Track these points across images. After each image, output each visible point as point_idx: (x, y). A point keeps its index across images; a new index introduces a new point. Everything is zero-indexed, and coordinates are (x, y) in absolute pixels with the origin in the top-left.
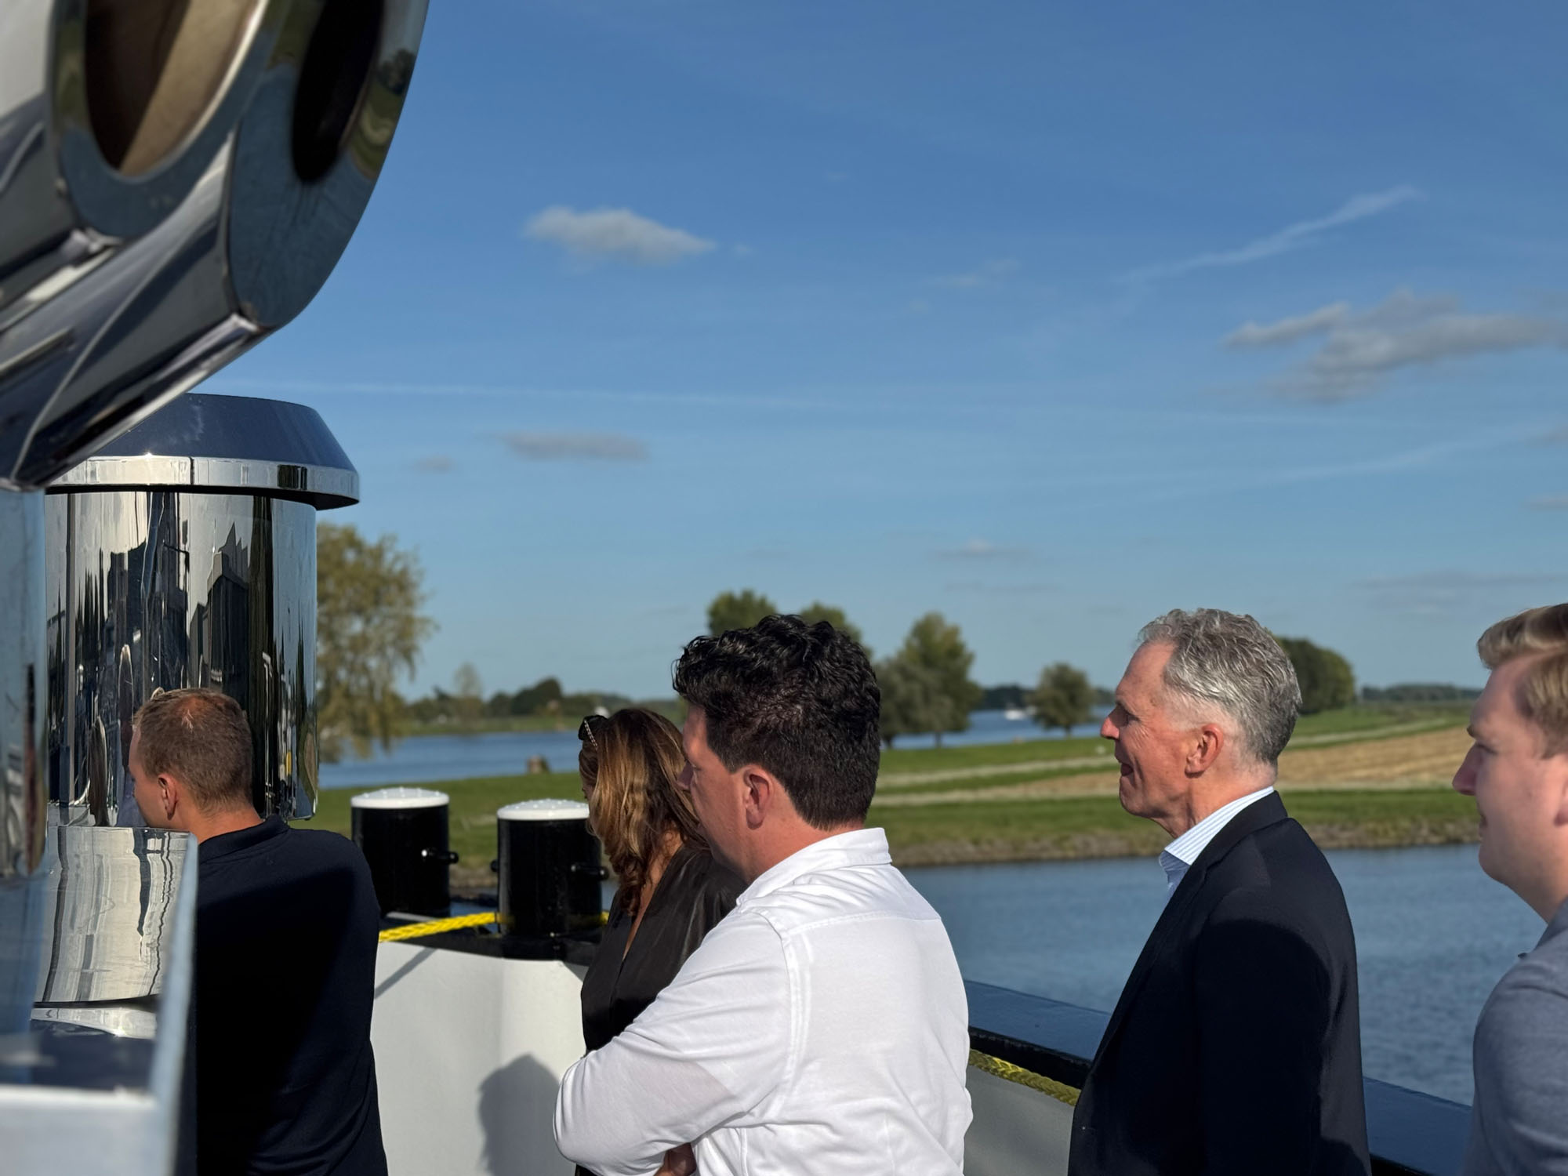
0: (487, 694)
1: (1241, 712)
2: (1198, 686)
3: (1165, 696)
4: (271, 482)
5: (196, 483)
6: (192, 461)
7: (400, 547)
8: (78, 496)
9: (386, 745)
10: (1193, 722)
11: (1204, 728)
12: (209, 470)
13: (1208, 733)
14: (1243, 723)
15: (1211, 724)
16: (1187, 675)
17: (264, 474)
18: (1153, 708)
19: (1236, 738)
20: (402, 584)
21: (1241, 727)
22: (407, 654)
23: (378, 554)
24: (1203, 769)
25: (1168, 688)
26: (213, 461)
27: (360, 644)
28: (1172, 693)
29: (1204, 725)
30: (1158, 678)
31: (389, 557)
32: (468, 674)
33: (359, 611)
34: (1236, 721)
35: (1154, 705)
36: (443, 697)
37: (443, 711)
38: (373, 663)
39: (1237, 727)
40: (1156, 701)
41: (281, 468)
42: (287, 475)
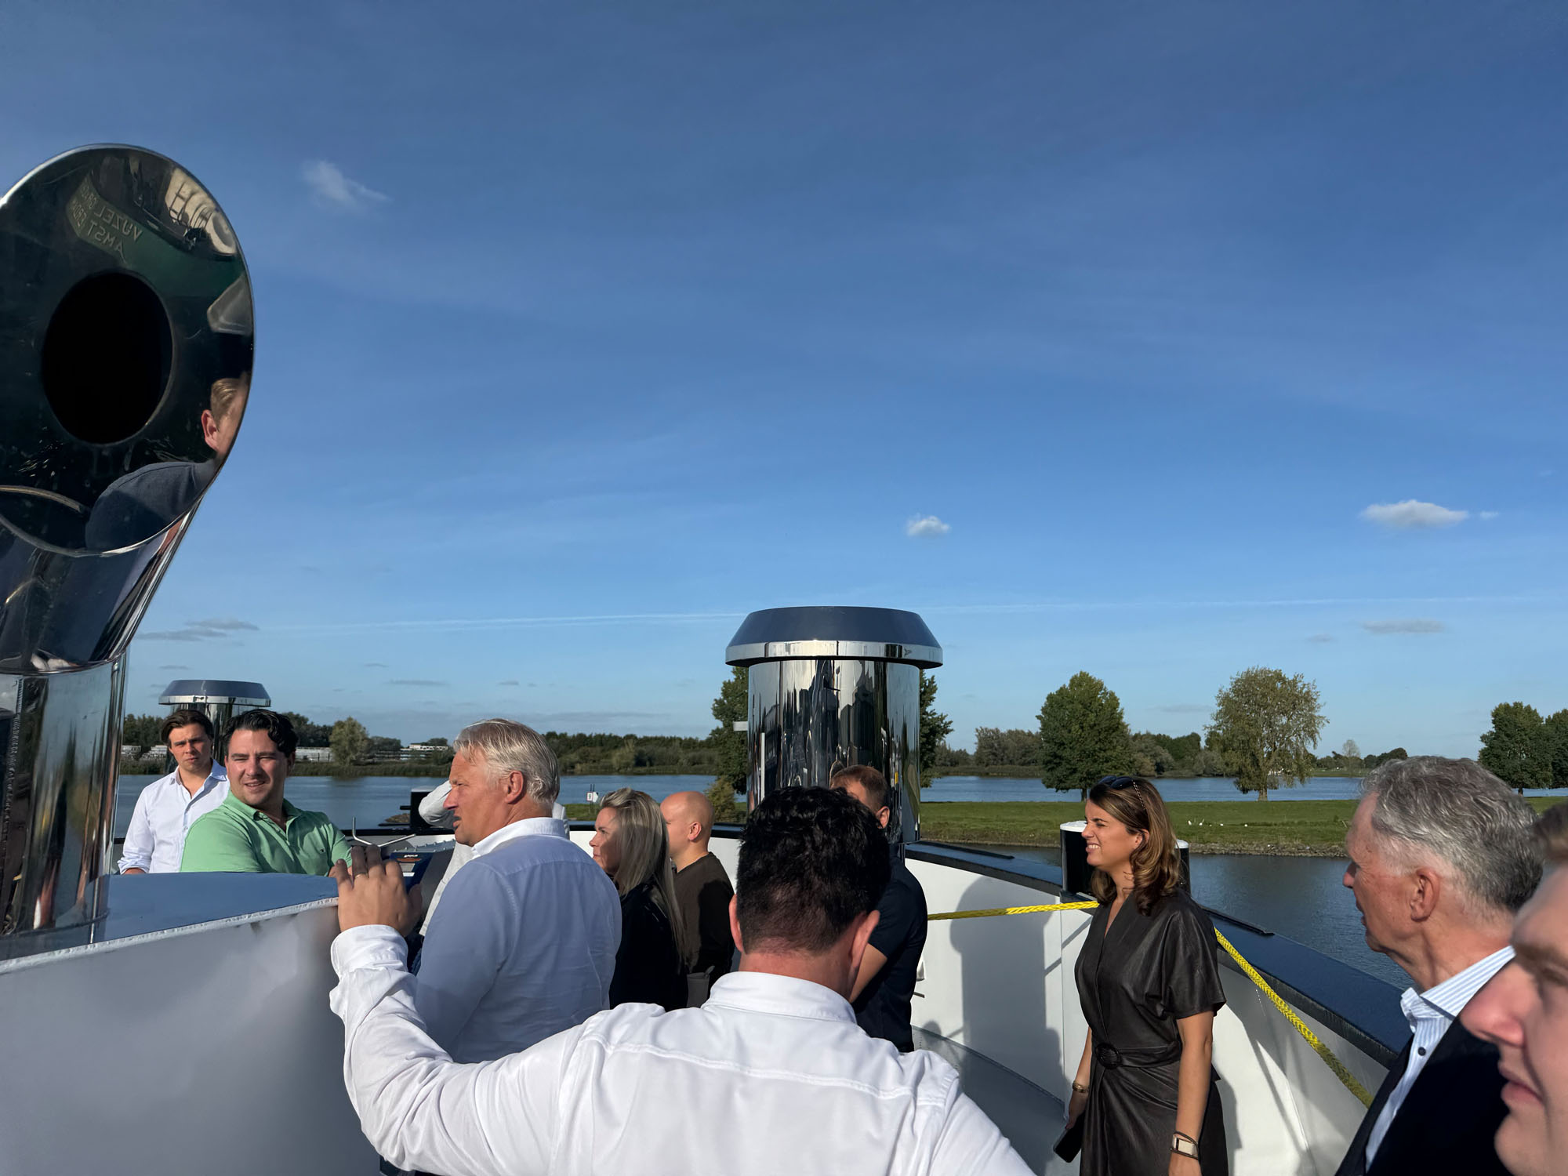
0: (1363, 756)
1: (1454, 854)
2: (1401, 829)
3: (1376, 842)
4: (882, 654)
5: (840, 655)
6: (838, 643)
7: (1305, 681)
8: (784, 662)
9: (1302, 780)
10: (1407, 867)
11: (1418, 872)
12: (847, 648)
13: (1423, 877)
14: (1459, 865)
15: (1425, 868)
16: (1391, 819)
17: (878, 649)
18: (1369, 854)
19: (1455, 881)
20: (1308, 699)
21: (1457, 868)
22: (1312, 735)
23: (1294, 683)
24: (1426, 915)
25: (1378, 833)
26: (848, 643)
27: (1286, 729)
28: (1382, 838)
29: (1418, 868)
30: (1370, 826)
31: (1300, 685)
32: (1350, 744)
33: (1285, 713)
34: (1450, 864)
35: (1369, 851)
36: (1337, 756)
37: (1337, 764)
38: (1293, 739)
39: (1453, 870)
40: (1372, 849)
41: (887, 646)
42: (890, 649)
